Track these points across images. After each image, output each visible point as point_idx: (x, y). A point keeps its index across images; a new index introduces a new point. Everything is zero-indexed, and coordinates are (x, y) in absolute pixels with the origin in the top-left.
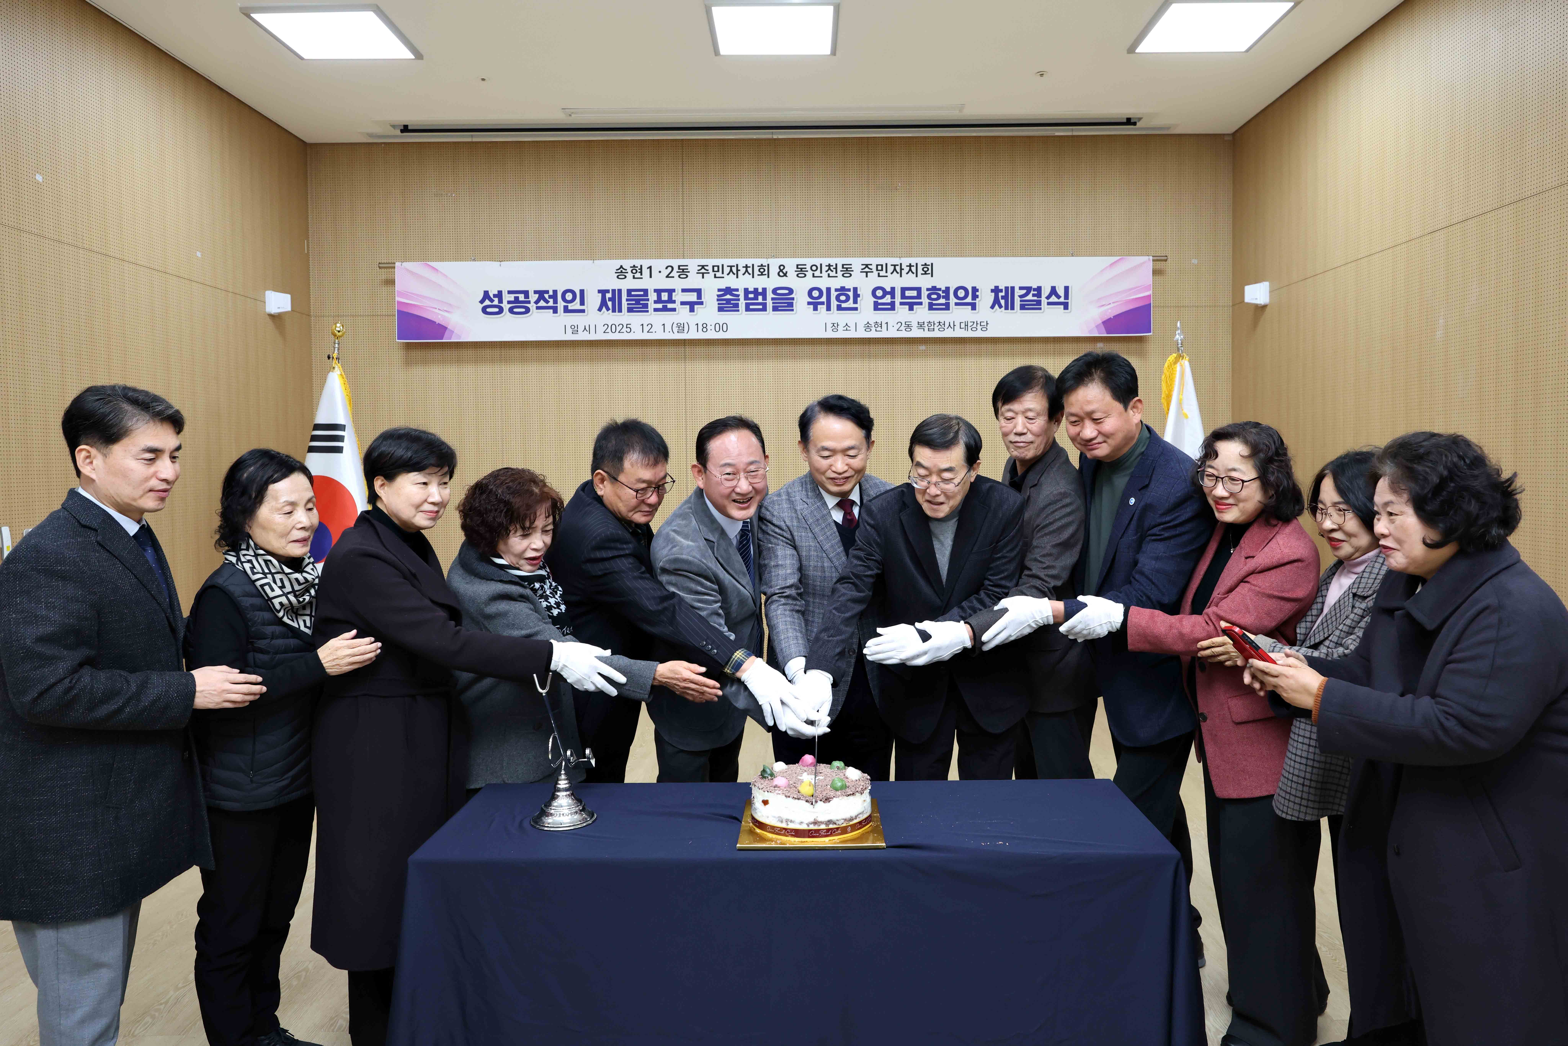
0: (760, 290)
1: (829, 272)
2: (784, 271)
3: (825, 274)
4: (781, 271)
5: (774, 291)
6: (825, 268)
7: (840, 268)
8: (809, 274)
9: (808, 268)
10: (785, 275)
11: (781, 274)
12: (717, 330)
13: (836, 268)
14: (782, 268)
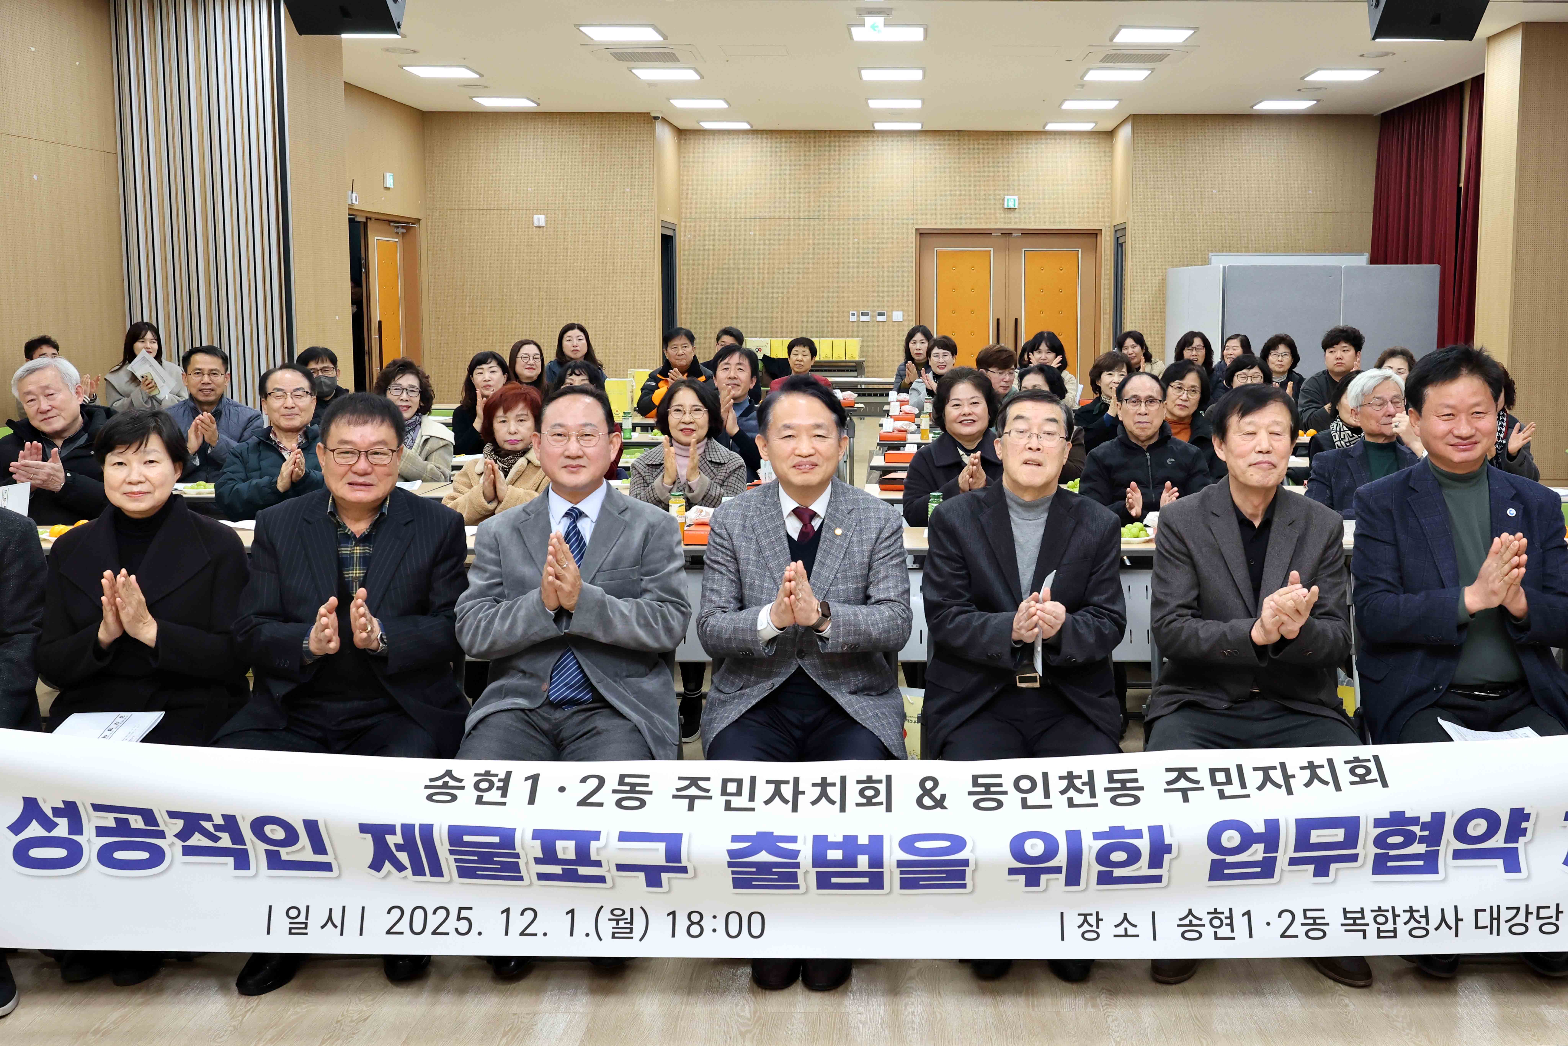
0: (863, 840)
1: (1072, 793)
2: (937, 794)
3: (1058, 801)
4: (927, 792)
5: (907, 844)
6: (1057, 785)
7: (1101, 782)
8: (1012, 799)
9: (1008, 785)
10: (940, 803)
11: (927, 801)
12: (734, 931)
13: (1091, 783)
14: (929, 785)
